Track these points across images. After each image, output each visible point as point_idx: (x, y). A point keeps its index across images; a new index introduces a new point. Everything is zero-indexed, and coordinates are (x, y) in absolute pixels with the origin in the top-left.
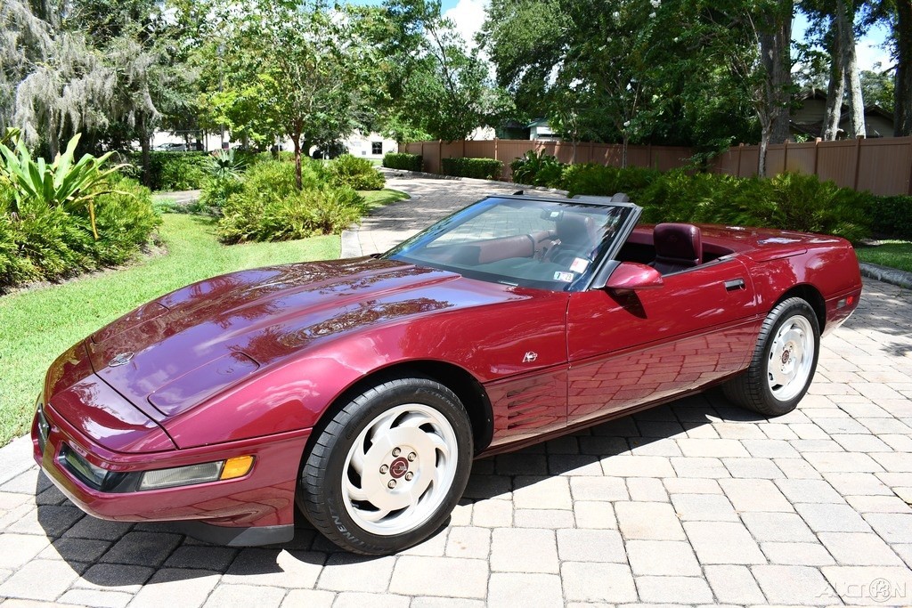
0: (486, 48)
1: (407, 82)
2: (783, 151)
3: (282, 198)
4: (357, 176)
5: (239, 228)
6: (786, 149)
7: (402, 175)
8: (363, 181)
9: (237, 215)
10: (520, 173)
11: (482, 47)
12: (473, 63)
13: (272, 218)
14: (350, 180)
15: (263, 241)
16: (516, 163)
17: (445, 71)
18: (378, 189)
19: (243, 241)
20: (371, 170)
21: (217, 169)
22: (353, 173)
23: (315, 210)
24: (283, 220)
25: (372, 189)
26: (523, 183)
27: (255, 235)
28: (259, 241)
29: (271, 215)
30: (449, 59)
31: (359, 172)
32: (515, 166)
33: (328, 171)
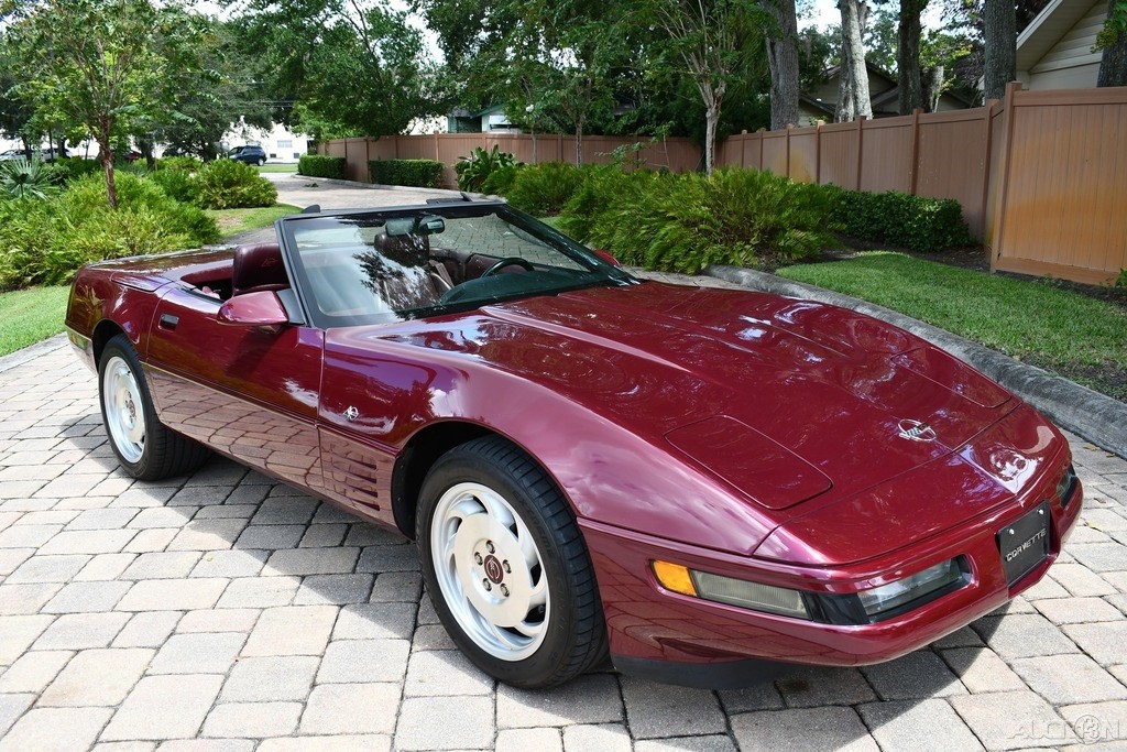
0: (420, 10)
1: (311, 58)
2: (786, 139)
3: (76, 226)
4: (233, 189)
5: (19, 268)
6: (789, 136)
7: (315, 185)
8: (243, 194)
9: (15, 250)
10: (467, 178)
11: (414, 10)
12: (400, 31)
13: (62, 253)
14: (224, 194)
15: (53, 285)
16: (461, 165)
17: (366, 43)
18: (266, 205)
19: (25, 287)
20: (253, 180)
21: (11, 187)
22: (229, 184)
23: (123, 239)
24: (77, 255)
25: (257, 206)
26: (471, 191)
27: (43, 276)
28: (47, 285)
29: (61, 249)
30: (369, 27)
31: (238, 183)
32: (460, 168)
33: (193, 183)
